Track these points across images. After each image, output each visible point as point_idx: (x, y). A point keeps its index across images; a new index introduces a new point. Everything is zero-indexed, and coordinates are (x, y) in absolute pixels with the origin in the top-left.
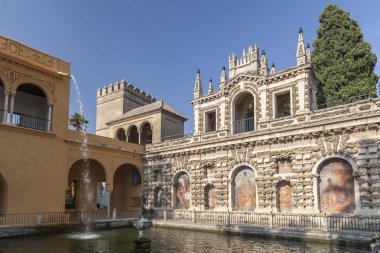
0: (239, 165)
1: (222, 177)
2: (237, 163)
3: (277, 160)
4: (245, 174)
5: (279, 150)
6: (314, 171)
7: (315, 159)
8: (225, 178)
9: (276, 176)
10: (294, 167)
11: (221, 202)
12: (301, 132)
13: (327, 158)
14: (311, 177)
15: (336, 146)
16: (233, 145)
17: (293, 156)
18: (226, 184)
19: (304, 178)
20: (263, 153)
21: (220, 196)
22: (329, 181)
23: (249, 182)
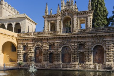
0: (65, 46)
1: (57, 50)
2: (64, 45)
3: (80, 45)
4: (66, 49)
5: (81, 41)
6: (92, 49)
7: (93, 45)
10: (85, 47)
11: (56, 60)
12: (89, 35)
13: (97, 45)
14: (91, 51)
15: (100, 41)
16: (63, 37)
17: (85, 43)
18: (59, 53)
19: (89, 52)
20: (74, 42)
21: (56, 58)
22: (96, 53)
23: (68, 52)
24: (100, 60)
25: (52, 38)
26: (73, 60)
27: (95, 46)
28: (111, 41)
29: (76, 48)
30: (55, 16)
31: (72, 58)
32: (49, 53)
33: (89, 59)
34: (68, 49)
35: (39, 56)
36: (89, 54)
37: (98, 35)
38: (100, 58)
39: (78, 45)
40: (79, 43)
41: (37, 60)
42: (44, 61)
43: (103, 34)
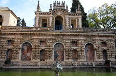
0: (58, 42)
1: (50, 47)
2: (56, 41)
3: (73, 42)
4: (59, 46)
5: (74, 38)
6: (84, 47)
7: (85, 43)
8: (51, 47)
9: (72, 48)
10: (78, 45)
11: (49, 57)
12: (81, 34)
13: (88, 43)
14: (84, 49)
15: (90, 40)
16: (56, 34)
17: (78, 41)
18: (52, 50)
19: (82, 49)
20: (68, 39)
21: (49, 55)
22: (87, 50)
23: (60, 49)
24: (91, 57)
25: (45, 34)
26: (67, 57)
27: (86, 44)
28: (99, 40)
29: (69, 45)
30: (47, 14)
31: (66, 55)
32: (40, 49)
33: (82, 57)
34: (60, 46)
35: (26, 53)
36: (82, 52)
37: (89, 34)
38: (91, 56)
39: (71, 42)
40: (72, 41)
41: (24, 57)
42: (33, 58)
43: (93, 34)
